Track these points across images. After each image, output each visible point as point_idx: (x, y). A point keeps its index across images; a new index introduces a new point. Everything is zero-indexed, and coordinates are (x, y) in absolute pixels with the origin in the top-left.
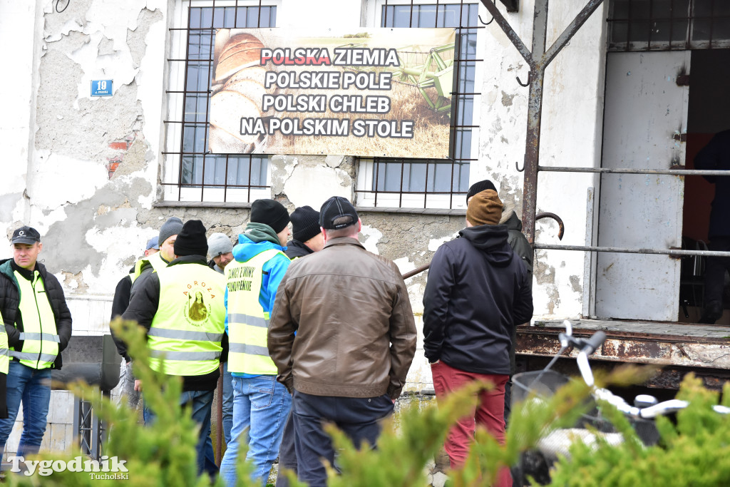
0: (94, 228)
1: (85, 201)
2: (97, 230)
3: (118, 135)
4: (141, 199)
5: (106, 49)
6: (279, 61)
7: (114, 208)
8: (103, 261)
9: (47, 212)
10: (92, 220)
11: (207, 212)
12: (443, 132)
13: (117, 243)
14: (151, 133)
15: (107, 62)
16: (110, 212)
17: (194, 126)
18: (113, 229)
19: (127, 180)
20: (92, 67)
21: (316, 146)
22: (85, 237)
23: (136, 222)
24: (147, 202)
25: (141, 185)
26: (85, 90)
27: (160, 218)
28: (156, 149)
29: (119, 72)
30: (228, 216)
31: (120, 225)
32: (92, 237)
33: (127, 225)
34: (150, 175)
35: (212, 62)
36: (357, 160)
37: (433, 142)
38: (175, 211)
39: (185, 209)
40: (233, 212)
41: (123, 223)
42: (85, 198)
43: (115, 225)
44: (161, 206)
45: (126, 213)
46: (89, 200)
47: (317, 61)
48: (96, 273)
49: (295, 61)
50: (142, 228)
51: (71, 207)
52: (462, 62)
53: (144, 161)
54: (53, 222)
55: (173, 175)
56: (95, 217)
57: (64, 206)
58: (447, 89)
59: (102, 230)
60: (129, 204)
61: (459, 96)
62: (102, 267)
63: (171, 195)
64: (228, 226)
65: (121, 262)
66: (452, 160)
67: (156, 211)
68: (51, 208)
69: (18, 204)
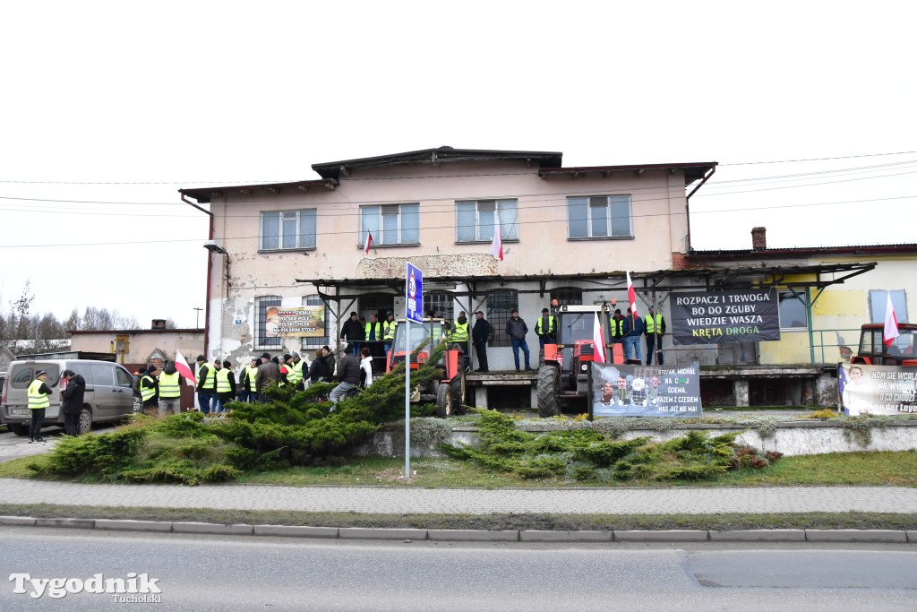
3: (243, 334)
5: (239, 312)
6: (283, 314)
12: (323, 330)
13: (244, 360)
14: (251, 333)
15: (239, 316)
16: (242, 353)
17: (262, 330)
19: (246, 344)
20: (236, 317)
21: (292, 335)
22: (236, 359)
24: (251, 350)
25: (250, 346)
26: (234, 323)
28: (253, 336)
29: (243, 318)
32: (238, 359)
34: (252, 343)
35: (266, 315)
36: (302, 338)
37: (320, 333)
43: (243, 356)
44: (255, 351)
45: (245, 353)
47: (292, 314)
49: (286, 314)
51: (232, 352)
52: (326, 314)
53: (250, 339)
55: (257, 343)
58: (323, 320)
60: (246, 350)
61: (326, 321)
63: (257, 348)
66: (325, 336)
68: (227, 352)
69: (219, 352)
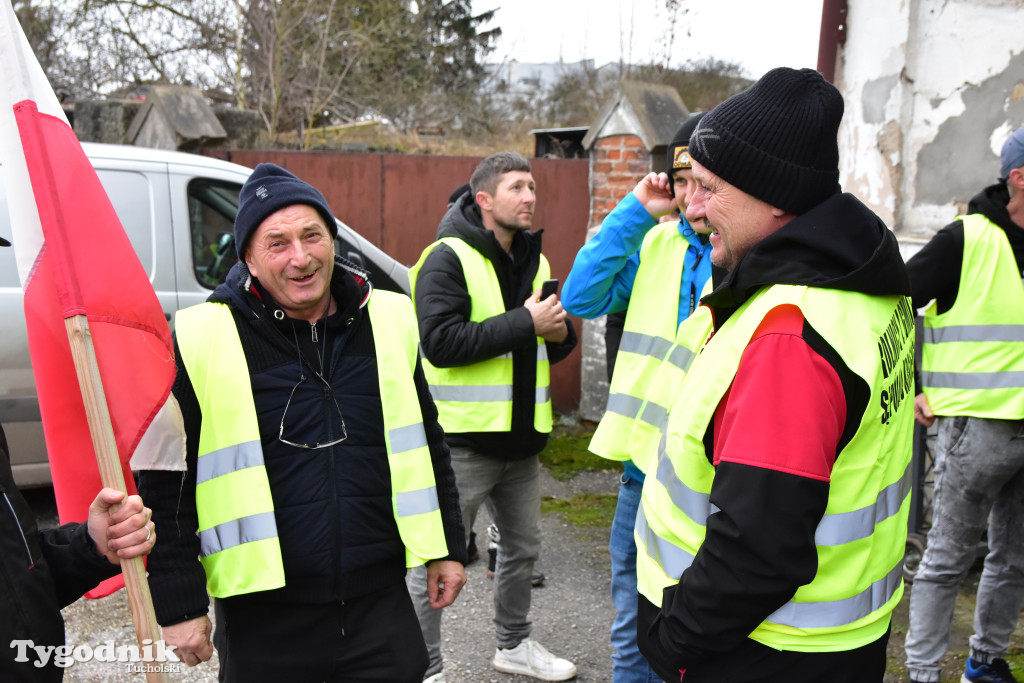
0: (1005, 125)
1: (993, 78)
2: (1009, 127)
9: (936, 103)
10: (1002, 111)
22: (989, 142)
42: (994, 73)
46: (998, 77)
51: (971, 91)
54: (945, 119)
56: (1007, 105)
57: (962, 90)
68: (942, 96)
69: (893, 92)
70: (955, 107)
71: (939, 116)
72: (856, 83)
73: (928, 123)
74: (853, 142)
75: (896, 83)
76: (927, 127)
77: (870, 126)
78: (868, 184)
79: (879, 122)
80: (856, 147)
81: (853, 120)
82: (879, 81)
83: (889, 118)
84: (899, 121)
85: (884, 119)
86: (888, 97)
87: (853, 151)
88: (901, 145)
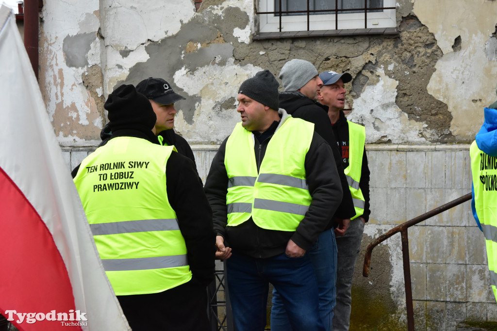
0: (183, 68)
1: (170, 38)
2: (187, 70)
4: (237, 32)
7: (204, 45)
8: (196, 105)
9: (125, 53)
10: (179, 59)
11: (318, 42)
13: (212, 84)
16: (201, 49)
18: (206, 68)
19: (218, 11)
22: (173, 79)
23: (233, 60)
24: (243, 35)
25: (235, 16)
27: (261, 53)
30: (344, 46)
31: (214, 63)
32: (182, 78)
33: (223, 63)
34: (245, 3)
38: (279, 43)
39: (291, 41)
40: (351, 41)
41: (217, 61)
42: (170, 34)
43: (208, 64)
46: (174, 37)
48: (189, 119)
50: (241, 65)
51: (152, 46)
54: (134, 64)
56: (183, 56)
57: (146, 45)
59: (192, 71)
60: (222, 38)
62: (196, 112)
64: (346, 57)
65: (219, 106)
67: (255, 45)
68: (129, 48)
69: (92, 45)
70: (142, 56)
71: (129, 62)
72: (56, 38)
73: (120, 67)
74: (59, 81)
75: (95, 39)
76: (120, 70)
77: (74, 68)
78: (77, 111)
79: (83, 67)
80: (62, 84)
81: (57, 64)
82: (78, 36)
83: (91, 63)
84: (100, 65)
85: (87, 64)
86: (89, 48)
87: (59, 87)
88: (102, 82)
